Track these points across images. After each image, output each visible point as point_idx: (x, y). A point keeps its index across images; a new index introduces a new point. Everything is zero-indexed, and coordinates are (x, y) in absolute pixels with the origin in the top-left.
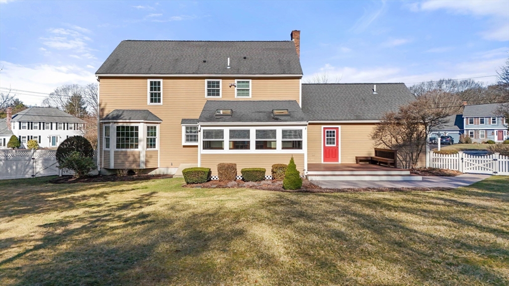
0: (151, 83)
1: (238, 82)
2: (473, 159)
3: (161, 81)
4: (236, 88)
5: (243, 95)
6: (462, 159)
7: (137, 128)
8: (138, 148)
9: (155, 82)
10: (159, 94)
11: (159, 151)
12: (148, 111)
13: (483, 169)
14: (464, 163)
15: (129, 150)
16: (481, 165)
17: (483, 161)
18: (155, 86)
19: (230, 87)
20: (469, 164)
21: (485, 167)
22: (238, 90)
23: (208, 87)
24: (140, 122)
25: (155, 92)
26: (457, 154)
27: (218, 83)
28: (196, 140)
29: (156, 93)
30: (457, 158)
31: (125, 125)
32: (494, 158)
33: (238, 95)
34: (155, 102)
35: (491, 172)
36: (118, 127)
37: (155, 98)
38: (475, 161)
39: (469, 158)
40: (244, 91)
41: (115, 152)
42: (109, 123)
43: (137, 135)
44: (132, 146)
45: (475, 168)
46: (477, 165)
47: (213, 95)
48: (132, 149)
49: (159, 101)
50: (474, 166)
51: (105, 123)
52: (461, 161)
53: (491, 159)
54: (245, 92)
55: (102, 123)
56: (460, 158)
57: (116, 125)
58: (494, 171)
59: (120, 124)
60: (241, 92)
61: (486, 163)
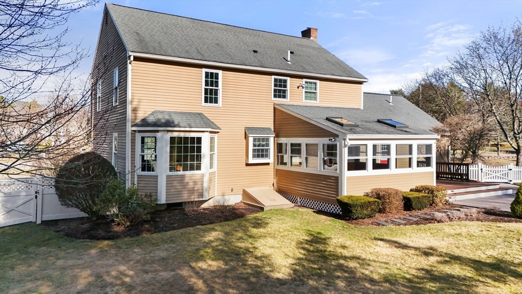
0: (207, 73)
1: (306, 82)
2: (491, 169)
3: (220, 72)
4: (304, 90)
5: (311, 98)
6: (482, 169)
7: (199, 140)
8: (200, 169)
9: (212, 73)
10: (216, 91)
11: (216, 173)
12: (202, 114)
13: (499, 178)
14: (483, 173)
15: (188, 173)
16: (497, 174)
17: (499, 171)
18: (212, 80)
19: (298, 87)
20: (487, 174)
21: (501, 176)
22: (306, 92)
23: (275, 87)
24: (204, 132)
25: (211, 88)
26: (477, 165)
27: (285, 81)
28: (267, 156)
29: (211, 90)
30: (477, 169)
31: (182, 135)
32: (509, 168)
33: (306, 98)
34: (211, 102)
35: (506, 181)
36: (172, 139)
37: (211, 96)
38: (492, 171)
39: (487, 169)
40: (311, 94)
41: (168, 177)
42: (158, 131)
43: (199, 149)
44: (192, 168)
45: (492, 178)
46: (494, 174)
47: (279, 97)
48: (192, 172)
49: (216, 102)
50: (492, 176)
51: (140, 131)
52: (480, 171)
53: (507, 169)
54: (313, 95)
55: (135, 131)
56: (480, 168)
57: (170, 135)
58: (509, 179)
59: (175, 134)
60: (309, 95)
61: (502, 172)
